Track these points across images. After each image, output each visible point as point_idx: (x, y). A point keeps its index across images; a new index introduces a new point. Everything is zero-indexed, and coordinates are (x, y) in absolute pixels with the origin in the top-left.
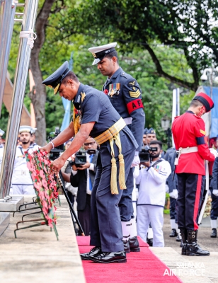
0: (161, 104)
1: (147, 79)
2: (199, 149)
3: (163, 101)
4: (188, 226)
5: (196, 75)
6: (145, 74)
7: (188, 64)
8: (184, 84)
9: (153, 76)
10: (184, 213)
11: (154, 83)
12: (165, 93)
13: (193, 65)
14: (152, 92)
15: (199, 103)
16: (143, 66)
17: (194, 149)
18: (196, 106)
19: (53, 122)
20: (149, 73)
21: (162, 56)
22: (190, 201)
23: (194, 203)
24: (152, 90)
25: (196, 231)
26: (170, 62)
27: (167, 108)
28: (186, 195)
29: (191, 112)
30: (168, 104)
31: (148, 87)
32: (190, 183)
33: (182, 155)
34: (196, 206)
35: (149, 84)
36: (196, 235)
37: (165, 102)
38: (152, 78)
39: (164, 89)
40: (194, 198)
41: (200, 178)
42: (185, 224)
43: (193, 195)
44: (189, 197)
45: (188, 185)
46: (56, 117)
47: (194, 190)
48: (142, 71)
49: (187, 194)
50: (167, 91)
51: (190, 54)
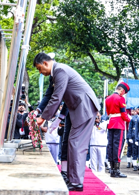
0: (97, 89)
1: (88, 73)
2: (121, 115)
3: (98, 87)
4: (115, 160)
5: (118, 71)
6: (87, 70)
7: (114, 65)
8: (110, 76)
9: (92, 72)
10: (112, 152)
11: (92, 76)
12: (99, 82)
13: (116, 66)
14: (91, 81)
15: (121, 88)
16: (86, 65)
19: (31, 98)
20: (90, 70)
21: (97, 60)
22: (116, 145)
23: (118, 146)
24: (91, 80)
25: (119, 163)
26: (102, 63)
27: (101, 91)
28: (114, 142)
29: (117, 93)
31: (89, 78)
32: (116, 135)
33: (111, 118)
34: (120, 148)
35: (89, 76)
36: (119, 165)
37: (100, 88)
38: (91, 73)
39: (98, 79)
40: (118, 144)
41: (122, 131)
42: (113, 158)
43: (118, 142)
44: (116, 143)
45: (115, 136)
46: (33, 95)
47: (119, 139)
48: (85, 69)
49: (114, 141)
50: (101, 81)
51: (115, 59)
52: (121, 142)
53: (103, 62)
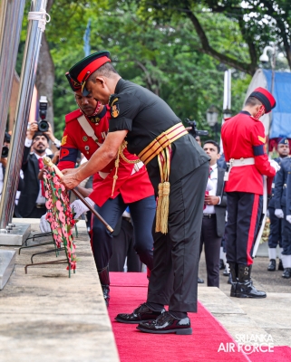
0: (206, 89)
1: (188, 54)
2: (256, 161)
3: (209, 84)
4: (240, 259)
5: (255, 52)
6: (186, 47)
7: (244, 38)
9: (196, 51)
10: (234, 243)
11: (197, 60)
12: (212, 74)
13: (249, 40)
14: (194, 72)
15: (257, 101)
16: (183, 37)
17: (250, 162)
18: (254, 104)
19: (61, 109)
20: (191, 46)
21: (208, 23)
22: (243, 228)
23: (248, 231)
24: (194, 69)
25: (250, 266)
26: (219, 32)
27: (214, 93)
28: (238, 220)
29: (246, 113)
30: (215, 89)
31: (190, 65)
32: (243, 205)
33: (234, 168)
34: (251, 235)
35: (191, 61)
36: (249, 271)
37: (212, 86)
38: (195, 54)
39: (210, 68)
40: (249, 225)
41: (256, 198)
42: (236, 257)
43: (247, 220)
44: (242, 222)
45: (240, 208)
46: (66, 103)
47: (249, 214)
48: (182, 44)
49: (239, 218)
50: (215, 71)
51: (246, 27)
52: (253, 222)
53: (221, 29)
